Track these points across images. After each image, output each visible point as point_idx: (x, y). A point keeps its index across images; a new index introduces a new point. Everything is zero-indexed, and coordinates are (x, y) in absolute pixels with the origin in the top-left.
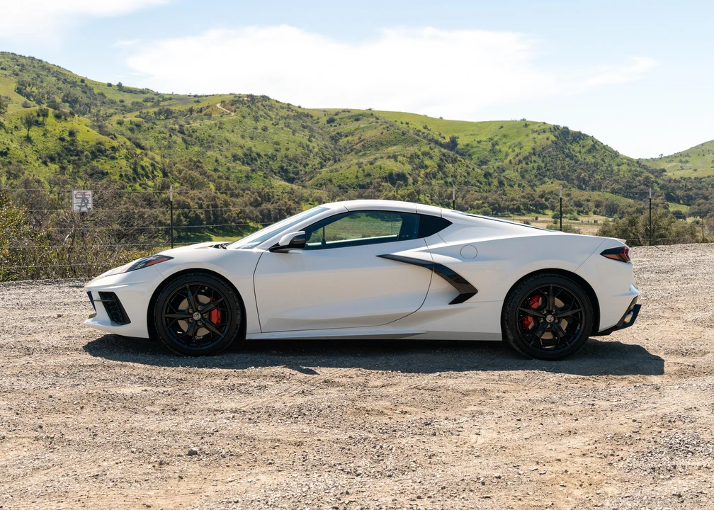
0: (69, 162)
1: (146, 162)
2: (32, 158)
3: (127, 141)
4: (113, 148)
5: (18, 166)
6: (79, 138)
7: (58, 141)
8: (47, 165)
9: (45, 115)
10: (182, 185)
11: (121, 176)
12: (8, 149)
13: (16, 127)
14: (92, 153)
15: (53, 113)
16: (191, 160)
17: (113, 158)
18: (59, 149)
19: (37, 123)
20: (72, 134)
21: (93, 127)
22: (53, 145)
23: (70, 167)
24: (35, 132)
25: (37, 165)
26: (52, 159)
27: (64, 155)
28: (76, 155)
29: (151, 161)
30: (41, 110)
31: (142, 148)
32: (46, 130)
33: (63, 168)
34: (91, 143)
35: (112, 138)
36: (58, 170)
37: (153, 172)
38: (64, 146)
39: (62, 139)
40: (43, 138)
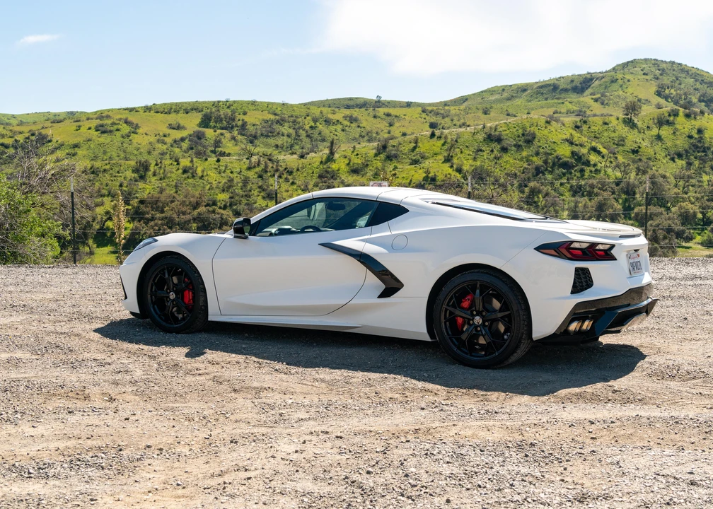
0: (695, 158)
2: (661, 155)
5: (646, 162)
6: (707, 135)
7: (687, 138)
8: (674, 161)
9: (676, 114)
12: (639, 147)
13: (648, 127)
15: (683, 112)
18: (686, 146)
19: (668, 123)
20: (700, 131)
22: (682, 143)
23: (697, 163)
24: (665, 132)
25: (665, 161)
26: (680, 156)
27: (691, 151)
28: (703, 152)
30: (672, 110)
32: (675, 129)
33: (689, 164)
36: (685, 165)
38: (691, 144)
39: (690, 137)
40: (672, 137)
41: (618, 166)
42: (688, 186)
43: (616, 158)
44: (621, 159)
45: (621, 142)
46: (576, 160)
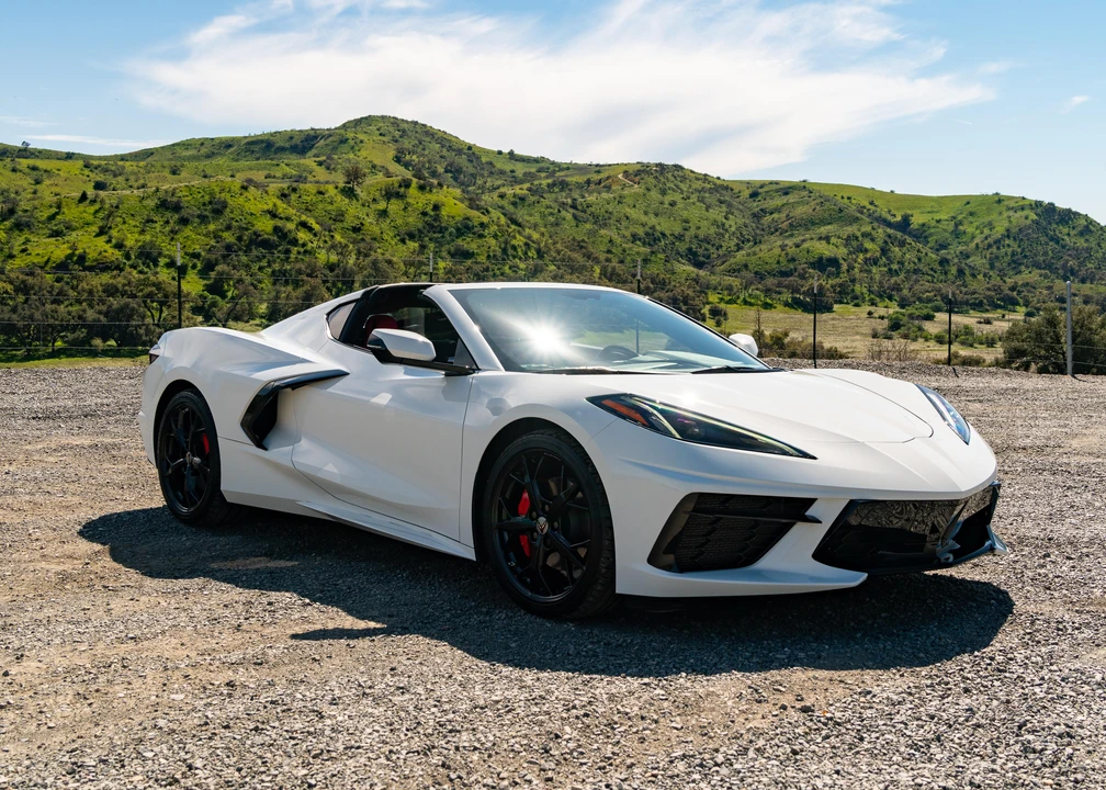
0: (430, 239)
1: (519, 241)
2: (389, 235)
3: (502, 216)
4: (482, 225)
5: (370, 243)
6: (444, 212)
7: (420, 215)
8: (405, 243)
9: (406, 184)
10: (559, 268)
11: (489, 257)
12: (362, 224)
13: (374, 200)
14: (458, 230)
15: (417, 183)
16: (574, 239)
17: (481, 236)
18: (420, 225)
19: (399, 196)
20: (436, 207)
21: (462, 201)
22: (414, 221)
23: (432, 246)
24: (394, 206)
25: (393, 243)
26: (412, 236)
27: (425, 231)
28: (439, 232)
29: (525, 240)
30: (404, 180)
31: (519, 225)
32: (407, 203)
33: (423, 247)
34: (457, 218)
35: (483, 213)
36: (417, 249)
37: (526, 253)
38: (426, 222)
39: (424, 214)
40: (402, 213)
41: (333, 247)
42: (420, 273)
43: (332, 237)
44: (338, 237)
45: (339, 217)
46: (278, 237)
